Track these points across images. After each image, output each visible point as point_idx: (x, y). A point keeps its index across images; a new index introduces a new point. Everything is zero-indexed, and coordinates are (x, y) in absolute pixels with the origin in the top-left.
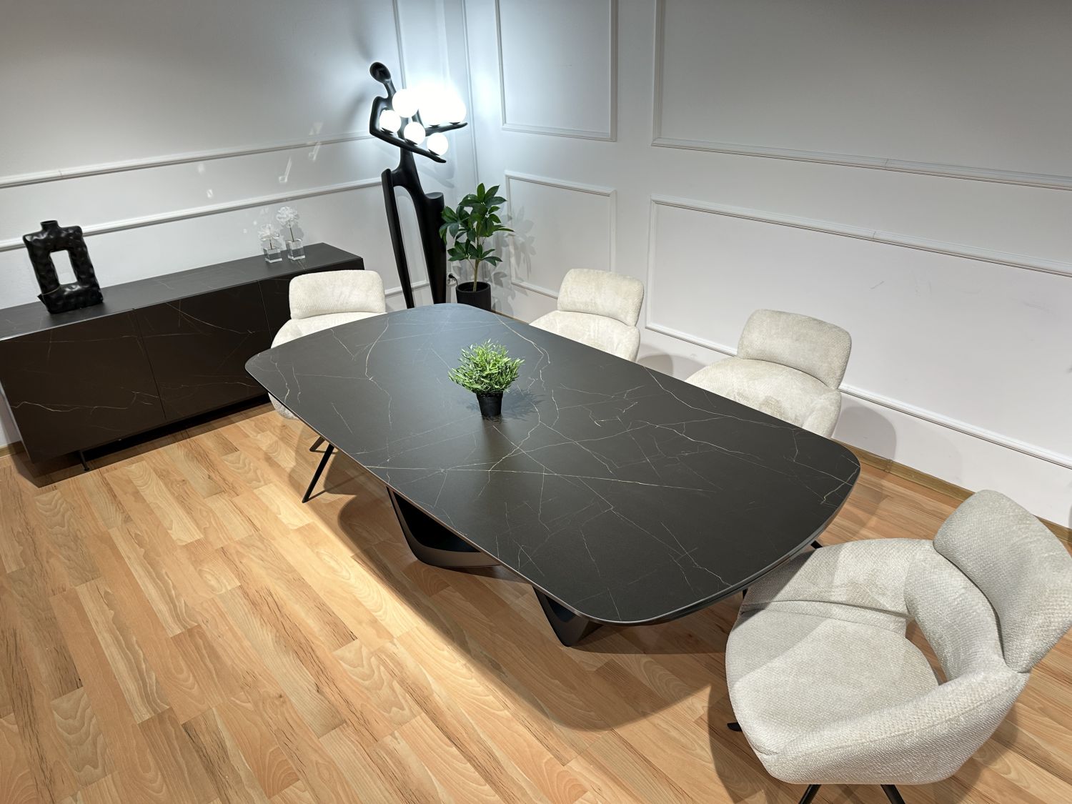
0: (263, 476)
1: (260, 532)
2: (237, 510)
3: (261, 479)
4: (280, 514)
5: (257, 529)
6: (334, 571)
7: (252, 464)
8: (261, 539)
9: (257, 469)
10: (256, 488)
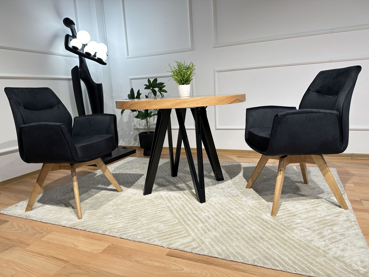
0: (42, 230)
1: (72, 263)
2: (37, 255)
3: (43, 232)
4: (78, 247)
5: (67, 262)
6: (164, 268)
7: (27, 226)
8: (78, 267)
9: (35, 227)
10: (43, 238)
